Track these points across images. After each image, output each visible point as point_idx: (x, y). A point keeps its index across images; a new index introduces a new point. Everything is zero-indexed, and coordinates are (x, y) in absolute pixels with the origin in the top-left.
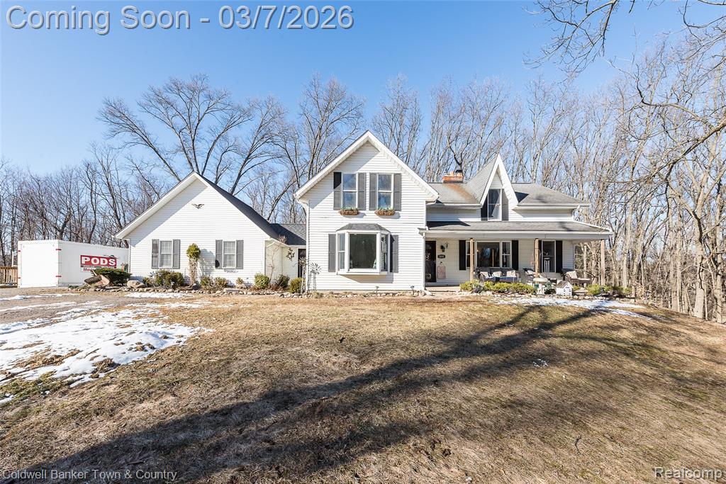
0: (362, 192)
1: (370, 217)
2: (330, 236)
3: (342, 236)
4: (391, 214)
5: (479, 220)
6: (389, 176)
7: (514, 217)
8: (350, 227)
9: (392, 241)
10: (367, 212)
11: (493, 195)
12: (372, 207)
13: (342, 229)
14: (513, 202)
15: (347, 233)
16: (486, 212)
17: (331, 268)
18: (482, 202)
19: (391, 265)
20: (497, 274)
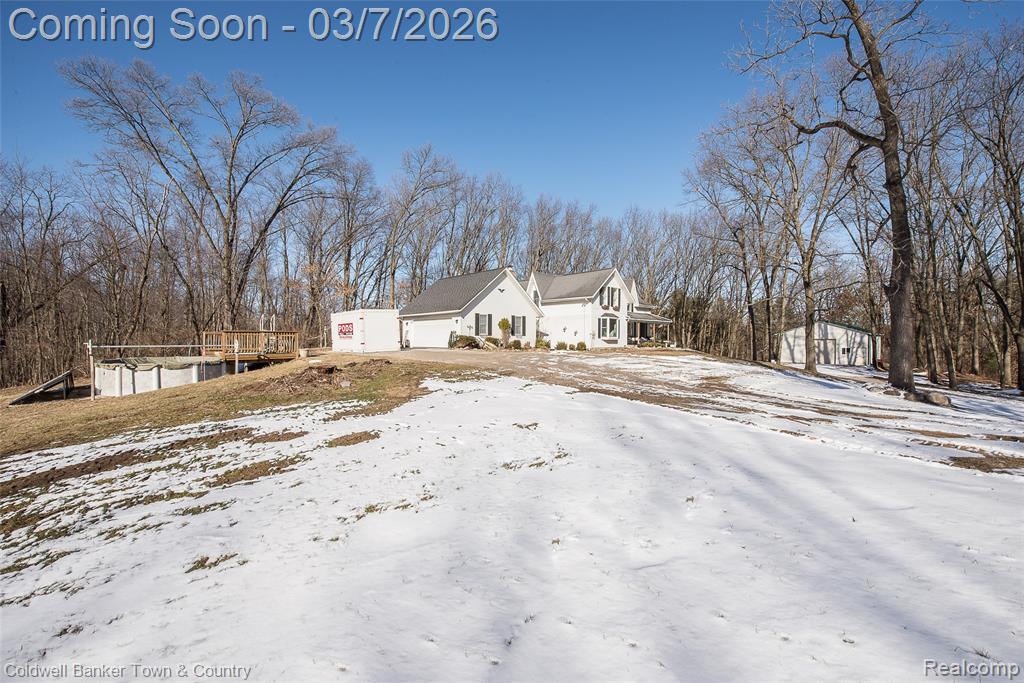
0: (609, 297)
1: (611, 310)
2: (598, 319)
3: (605, 321)
6: (617, 290)
8: (606, 314)
9: (619, 322)
10: (610, 307)
12: (612, 305)
13: (603, 316)
17: (599, 336)
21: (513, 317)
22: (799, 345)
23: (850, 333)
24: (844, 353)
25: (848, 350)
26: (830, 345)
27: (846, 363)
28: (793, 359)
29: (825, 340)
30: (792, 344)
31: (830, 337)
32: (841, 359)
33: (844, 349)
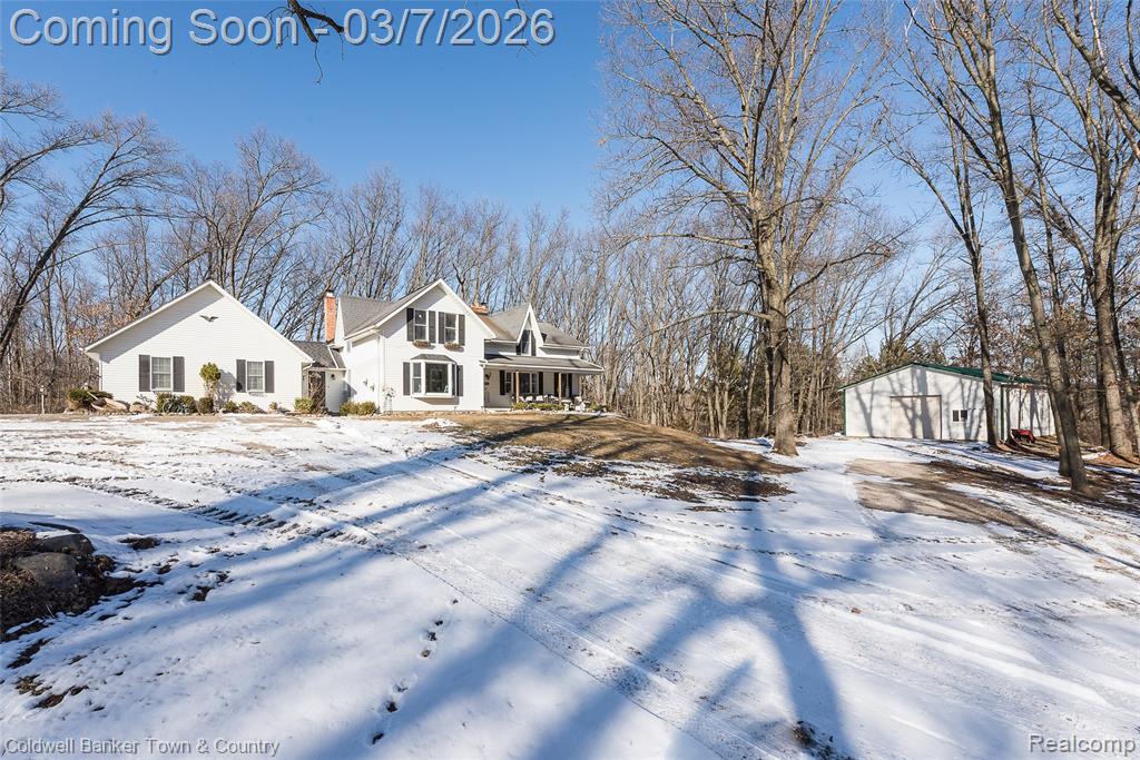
0: (432, 327)
1: (439, 349)
2: (404, 363)
3: (417, 366)
4: (458, 348)
5: (515, 354)
6: (455, 316)
7: (540, 353)
8: (423, 356)
9: (458, 370)
10: (437, 344)
11: (526, 335)
12: (441, 341)
13: (415, 358)
14: (540, 343)
15: (423, 363)
16: (520, 349)
17: (406, 392)
18: (518, 341)
19: (458, 391)
20: (530, 398)
21: (241, 364)
22: (881, 406)
23: (967, 382)
24: (956, 419)
25: (964, 414)
26: (933, 405)
27: (962, 437)
28: (870, 429)
29: (924, 397)
30: (868, 405)
31: (931, 391)
32: (953, 430)
33: (955, 413)
